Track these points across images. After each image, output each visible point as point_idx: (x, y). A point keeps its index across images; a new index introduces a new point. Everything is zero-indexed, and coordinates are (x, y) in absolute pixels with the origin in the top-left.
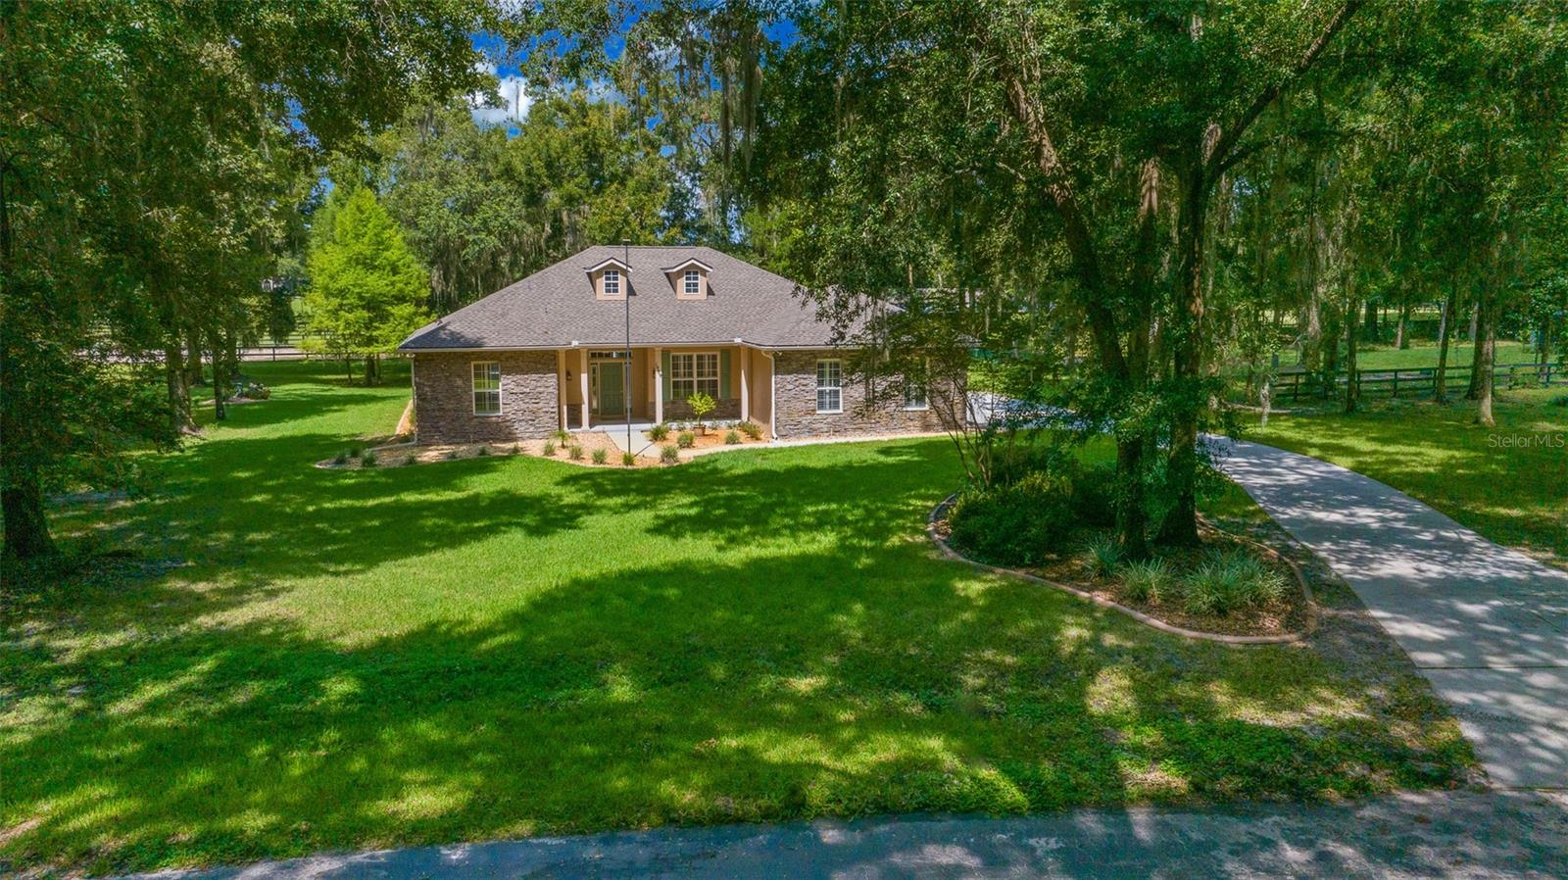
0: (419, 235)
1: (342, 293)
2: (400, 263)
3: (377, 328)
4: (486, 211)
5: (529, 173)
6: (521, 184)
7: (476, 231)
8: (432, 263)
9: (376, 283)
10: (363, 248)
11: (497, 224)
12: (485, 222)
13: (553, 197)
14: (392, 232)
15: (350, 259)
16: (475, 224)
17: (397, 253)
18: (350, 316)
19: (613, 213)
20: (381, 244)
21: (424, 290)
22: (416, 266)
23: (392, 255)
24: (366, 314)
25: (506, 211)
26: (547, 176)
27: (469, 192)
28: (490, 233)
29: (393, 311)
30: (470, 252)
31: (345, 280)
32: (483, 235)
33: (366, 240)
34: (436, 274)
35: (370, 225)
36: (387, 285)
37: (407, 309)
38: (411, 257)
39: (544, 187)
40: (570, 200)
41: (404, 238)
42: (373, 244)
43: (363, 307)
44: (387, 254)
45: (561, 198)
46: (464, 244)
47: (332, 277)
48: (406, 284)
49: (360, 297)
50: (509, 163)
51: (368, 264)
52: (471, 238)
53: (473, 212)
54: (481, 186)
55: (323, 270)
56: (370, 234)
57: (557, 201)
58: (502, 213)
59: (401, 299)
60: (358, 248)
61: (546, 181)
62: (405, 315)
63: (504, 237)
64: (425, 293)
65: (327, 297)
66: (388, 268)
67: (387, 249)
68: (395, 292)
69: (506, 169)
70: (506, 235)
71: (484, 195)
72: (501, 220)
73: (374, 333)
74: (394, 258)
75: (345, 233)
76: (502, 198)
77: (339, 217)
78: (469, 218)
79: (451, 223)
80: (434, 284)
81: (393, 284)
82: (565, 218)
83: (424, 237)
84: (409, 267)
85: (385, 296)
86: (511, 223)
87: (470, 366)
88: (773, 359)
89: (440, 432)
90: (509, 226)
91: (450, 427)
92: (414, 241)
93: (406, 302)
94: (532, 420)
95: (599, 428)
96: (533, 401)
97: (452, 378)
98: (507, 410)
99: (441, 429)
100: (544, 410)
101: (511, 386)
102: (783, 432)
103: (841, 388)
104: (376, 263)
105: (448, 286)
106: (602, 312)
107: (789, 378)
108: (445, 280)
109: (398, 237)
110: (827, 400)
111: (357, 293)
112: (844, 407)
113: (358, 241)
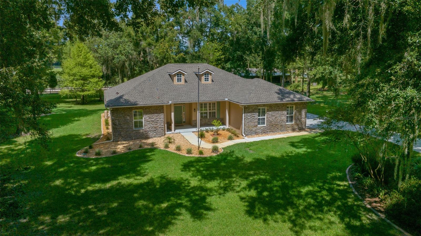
0: (98, 55)
1: (74, 75)
2: (92, 65)
3: (86, 86)
4: (121, 48)
5: (136, 35)
6: (133, 39)
7: (118, 54)
8: (103, 64)
9: (85, 71)
10: (81, 60)
11: (125, 52)
12: (121, 51)
13: (143, 44)
14: (89, 54)
15: (76, 64)
16: (118, 52)
17: (92, 61)
18: (77, 82)
19: (163, 48)
20: (86, 59)
21: (101, 73)
22: (98, 65)
23: (90, 62)
24: (82, 82)
25: (127, 48)
26: (141, 37)
27: (115, 41)
28: (122, 55)
29: (91, 80)
30: (115, 61)
31: (75, 71)
32: (120, 56)
33: (81, 57)
34: (104, 68)
35: (83, 52)
36: (89, 72)
37: (96, 80)
38: (96, 62)
39: (140, 40)
40: (149, 44)
41: (93, 56)
42: (84, 59)
43: (81, 79)
44: (88, 62)
45: (147, 44)
46: (113, 59)
47: (70, 70)
48: (95, 72)
49: (80, 76)
50: (129, 32)
51: (83, 65)
52: (116, 56)
53: (116, 48)
54: (119, 40)
55: (67, 67)
56: (83, 55)
57: (145, 45)
58: (126, 48)
59: (93, 76)
60: (79, 60)
61: (141, 38)
62: (95, 82)
63: (127, 57)
64: (101, 74)
65: (69, 76)
66: (89, 66)
67: (88, 60)
68: (91, 74)
69: (128, 34)
70: (128, 55)
71: (120, 42)
72: (126, 51)
73: (85, 88)
74: (91, 63)
75: (74, 55)
76: (126, 43)
77: (72, 50)
78: (116, 50)
79: (109, 52)
80: (104, 71)
81: (91, 71)
82: (147, 50)
83: (100, 55)
84: (96, 66)
85: (88, 75)
86: (129, 51)
87: (132, 112)
88: (243, 108)
89: (122, 136)
90: (129, 53)
91: (125, 134)
92: (97, 57)
93: (95, 77)
94: (155, 131)
95: (177, 131)
96: (155, 124)
97: (126, 117)
98: (146, 127)
99: (122, 135)
100: (159, 126)
101: (147, 119)
102: (247, 134)
103: (265, 117)
104: (85, 65)
105: (108, 71)
106: (177, 89)
107: (249, 114)
108: (107, 69)
109: (92, 56)
110: (261, 121)
111: (79, 75)
112: (267, 124)
113: (79, 58)
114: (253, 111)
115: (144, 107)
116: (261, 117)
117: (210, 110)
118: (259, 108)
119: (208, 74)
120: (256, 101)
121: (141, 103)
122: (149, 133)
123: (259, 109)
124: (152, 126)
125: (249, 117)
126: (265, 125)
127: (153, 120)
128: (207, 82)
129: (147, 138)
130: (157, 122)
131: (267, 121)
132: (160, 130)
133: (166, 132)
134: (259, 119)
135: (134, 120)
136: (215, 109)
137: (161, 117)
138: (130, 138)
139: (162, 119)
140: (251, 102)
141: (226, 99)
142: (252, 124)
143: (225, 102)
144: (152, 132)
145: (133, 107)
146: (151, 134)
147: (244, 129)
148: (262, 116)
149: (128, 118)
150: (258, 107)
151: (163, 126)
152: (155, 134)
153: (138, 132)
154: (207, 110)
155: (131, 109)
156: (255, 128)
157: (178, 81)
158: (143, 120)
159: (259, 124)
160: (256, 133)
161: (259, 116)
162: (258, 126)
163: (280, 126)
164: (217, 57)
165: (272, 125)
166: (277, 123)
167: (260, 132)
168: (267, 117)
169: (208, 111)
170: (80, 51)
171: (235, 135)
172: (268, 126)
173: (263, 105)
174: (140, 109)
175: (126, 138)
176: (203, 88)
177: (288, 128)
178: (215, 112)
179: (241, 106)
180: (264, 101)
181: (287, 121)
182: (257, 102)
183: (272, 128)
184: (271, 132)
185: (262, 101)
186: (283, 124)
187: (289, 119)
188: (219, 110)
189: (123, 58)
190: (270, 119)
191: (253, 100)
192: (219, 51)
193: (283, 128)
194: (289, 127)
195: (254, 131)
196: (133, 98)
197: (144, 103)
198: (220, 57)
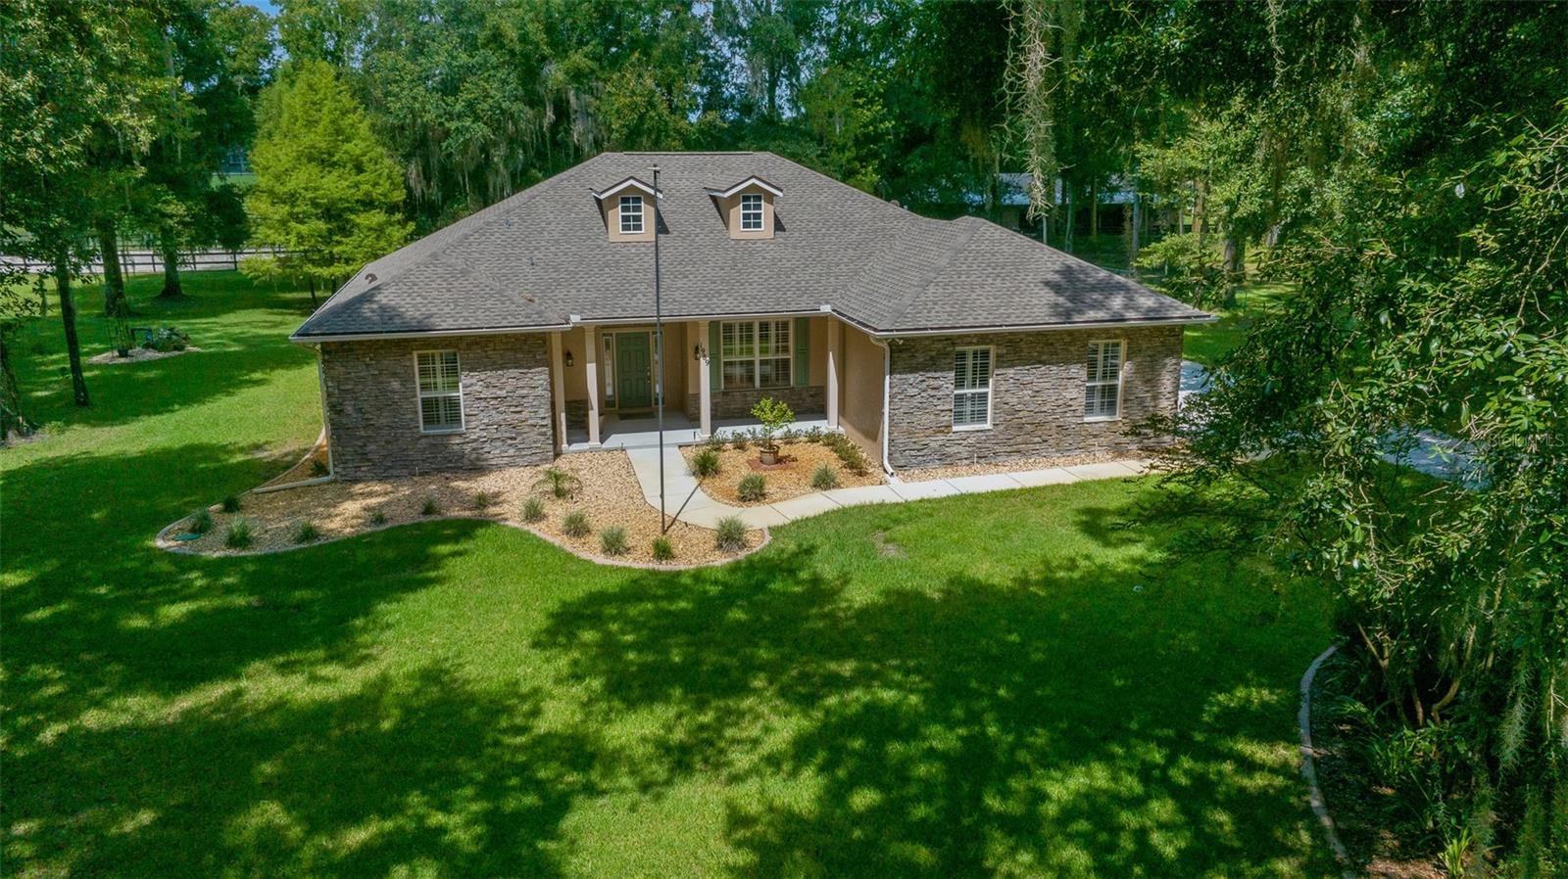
0: (390, 120)
1: (292, 198)
2: (364, 159)
3: (339, 243)
4: (469, 92)
5: (524, 39)
6: (512, 52)
7: (459, 116)
8: (408, 157)
9: (335, 185)
10: (317, 138)
11: (486, 106)
12: (470, 105)
13: (555, 73)
14: (355, 117)
15: (300, 155)
16: (458, 107)
17: (363, 145)
18: (304, 229)
19: (633, 93)
20: (340, 134)
21: (397, 192)
22: (388, 162)
23: (355, 147)
24: (322, 225)
26: (547, 44)
27: (450, 65)
28: (477, 118)
29: (358, 221)
30: (452, 144)
31: (294, 182)
32: (468, 122)
33: (320, 128)
34: (414, 169)
35: (325, 110)
36: (349, 187)
37: (377, 217)
38: (380, 149)
39: (543, 59)
40: (577, 75)
41: (373, 126)
42: (331, 134)
43: (320, 216)
44: (347, 146)
45: (567, 73)
46: (447, 134)
47: (278, 178)
48: (374, 187)
49: (314, 204)
50: (496, 28)
51: (325, 161)
52: (453, 125)
53: (455, 91)
54: (464, 58)
55: (267, 169)
56: (326, 120)
57: (561, 76)
58: (492, 93)
59: (368, 204)
60: (310, 139)
61: (547, 50)
62: (374, 225)
63: (497, 126)
64: (399, 196)
65: (273, 204)
66: (349, 165)
67: (348, 140)
68: (360, 195)
69: (494, 35)
70: (498, 121)
71: (470, 70)
72: (490, 101)
73: (336, 250)
74: (358, 152)
75: (294, 119)
76: (492, 72)
77: (286, 99)
78: (450, 99)
79: (428, 107)
80: (411, 183)
81: (357, 185)
82: (573, 100)
83: (397, 123)
84: (376, 163)
85: (347, 201)
86: (503, 105)
87: (411, 360)
88: (887, 349)
89: (369, 460)
90: (501, 109)
91: (385, 453)
92: (386, 129)
93: (377, 207)
94: (511, 438)
95: (615, 440)
96: (513, 409)
97: (383, 379)
98: (473, 424)
99: (370, 456)
100: (530, 422)
101: (476, 388)
102: (902, 463)
103: (990, 390)
104: (335, 159)
105: (429, 186)
106: (617, 262)
107: (911, 378)
108: (425, 178)
109: (367, 122)
110: (969, 408)
111: (310, 199)
112: (994, 419)
113: (309, 131)
114: (932, 364)
115: (461, 338)
116: (968, 391)
117: (763, 351)
118: (959, 348)
119: (759, 198)
120: (943, 319)
121: (449, 321)
122: (487, 447)
123: (962, 356)
124: (499, 418)
125: (912, 391)
126: (988, 425)
127: (503, 393)
128: (752, 233)
129: (478, 468)
130: (518, 407)
131: (995, 407)
132: (533, 435)
133: (565, 446)
134: (959, 398)
135: (420, 395)
136: (786, 350)
137: (535, 384)
138: (407, 467)
139: (539, 392)
140: (922, 323)
141: (826, 309)
142: (927, 420)
143: (824, 319)
144: (499, 444)
145: (415, 340)
146: (494, 453)
147: (891, 441)
148: (974, 385)
149: (396, 385)
150: (954, 344)
151: (548, 422)
152: (511, 452)
153: (438, 445)
154: (750, 351)
155: (404, 347)
156: (941, 437)
157: (626, 228)
158: (461, 394)
159: (959, 417)
160: (947, 460)
161: (959, 384)
162: (955, 428)
163: (1054, 431)
164: (865, 126)
165: (1020, 427)
166: (1041, 418)
167: (965, 455)
168: (996, 392)
169: (757, 358)
170: (314, 103)
171: (852, 466)
172: (1002, 428)
173: (976, 335)
174: (446, 346)
175: (391, 468)
176: (734, 258)
177: (1091, 441)
178: (786, 362)
179: (880, 340)
180: (981, 321)
181: (1089, 408)
182: (950, 323)
183: (1019, 440)
184: (1016, 457)
185: (970, 321)
186: (1070, 419)
187: (1097, 401)
188: (803, 352)
189: (481, 130)
190: (1008, 398)
191: (935, 316)
192: (871, 102)
193: (1065, 440)
194: (1095, 436)
195: (935, 452)
196: (419, 300)
197: (461, 321)
198: (876, 128)
